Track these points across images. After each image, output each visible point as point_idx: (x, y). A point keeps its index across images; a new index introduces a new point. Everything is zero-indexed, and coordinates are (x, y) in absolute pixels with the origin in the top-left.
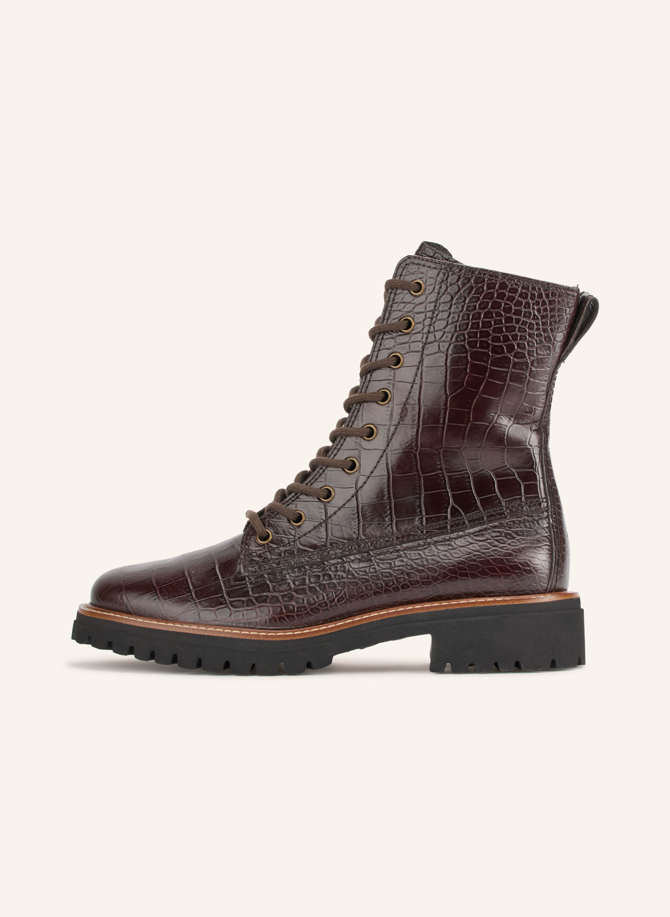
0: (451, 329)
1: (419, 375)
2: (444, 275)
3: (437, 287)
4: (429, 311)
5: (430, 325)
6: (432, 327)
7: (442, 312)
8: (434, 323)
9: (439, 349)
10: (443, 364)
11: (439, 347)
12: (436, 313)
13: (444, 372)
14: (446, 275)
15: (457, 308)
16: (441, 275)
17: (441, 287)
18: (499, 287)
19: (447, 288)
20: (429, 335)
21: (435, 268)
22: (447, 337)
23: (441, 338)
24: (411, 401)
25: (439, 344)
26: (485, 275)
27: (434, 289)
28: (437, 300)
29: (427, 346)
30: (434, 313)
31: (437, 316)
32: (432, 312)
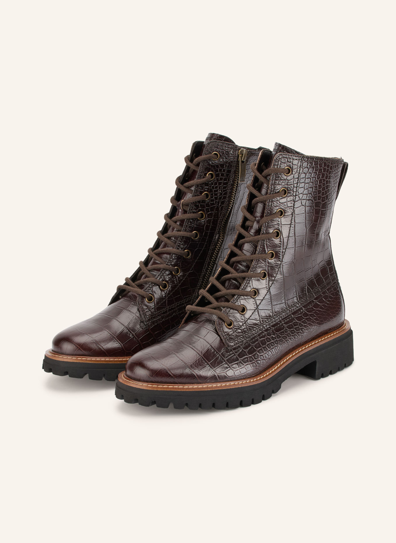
0: (306, 192)
1: (293, 219)
2: (301, 163)
3: (299, 170)
4: (295, 184)
5: (296, 191)
6: (297, 192)
7: (301, 183)
8: (298, 190)
9: (302, 204)
10: (304, 212)
11: (301, 203)
12: (299, 184)
13: (305, 216)
14: (302, 163)
15: (308, 180)
16: (300, 163)
17: (300, 170)
18: (324, 166)
19: (303, 170)
20: (296, 197)
21: (296, 159)
22: (305, 197)
23: (302, 198)
24: (291, 235)
25: (301, 201)
26: (318, 160)
27: (297, 171)
28: (299, 177)
29: (295, 203)
30: (297, 184)
31: (299, 186)
32: (296, 184)
